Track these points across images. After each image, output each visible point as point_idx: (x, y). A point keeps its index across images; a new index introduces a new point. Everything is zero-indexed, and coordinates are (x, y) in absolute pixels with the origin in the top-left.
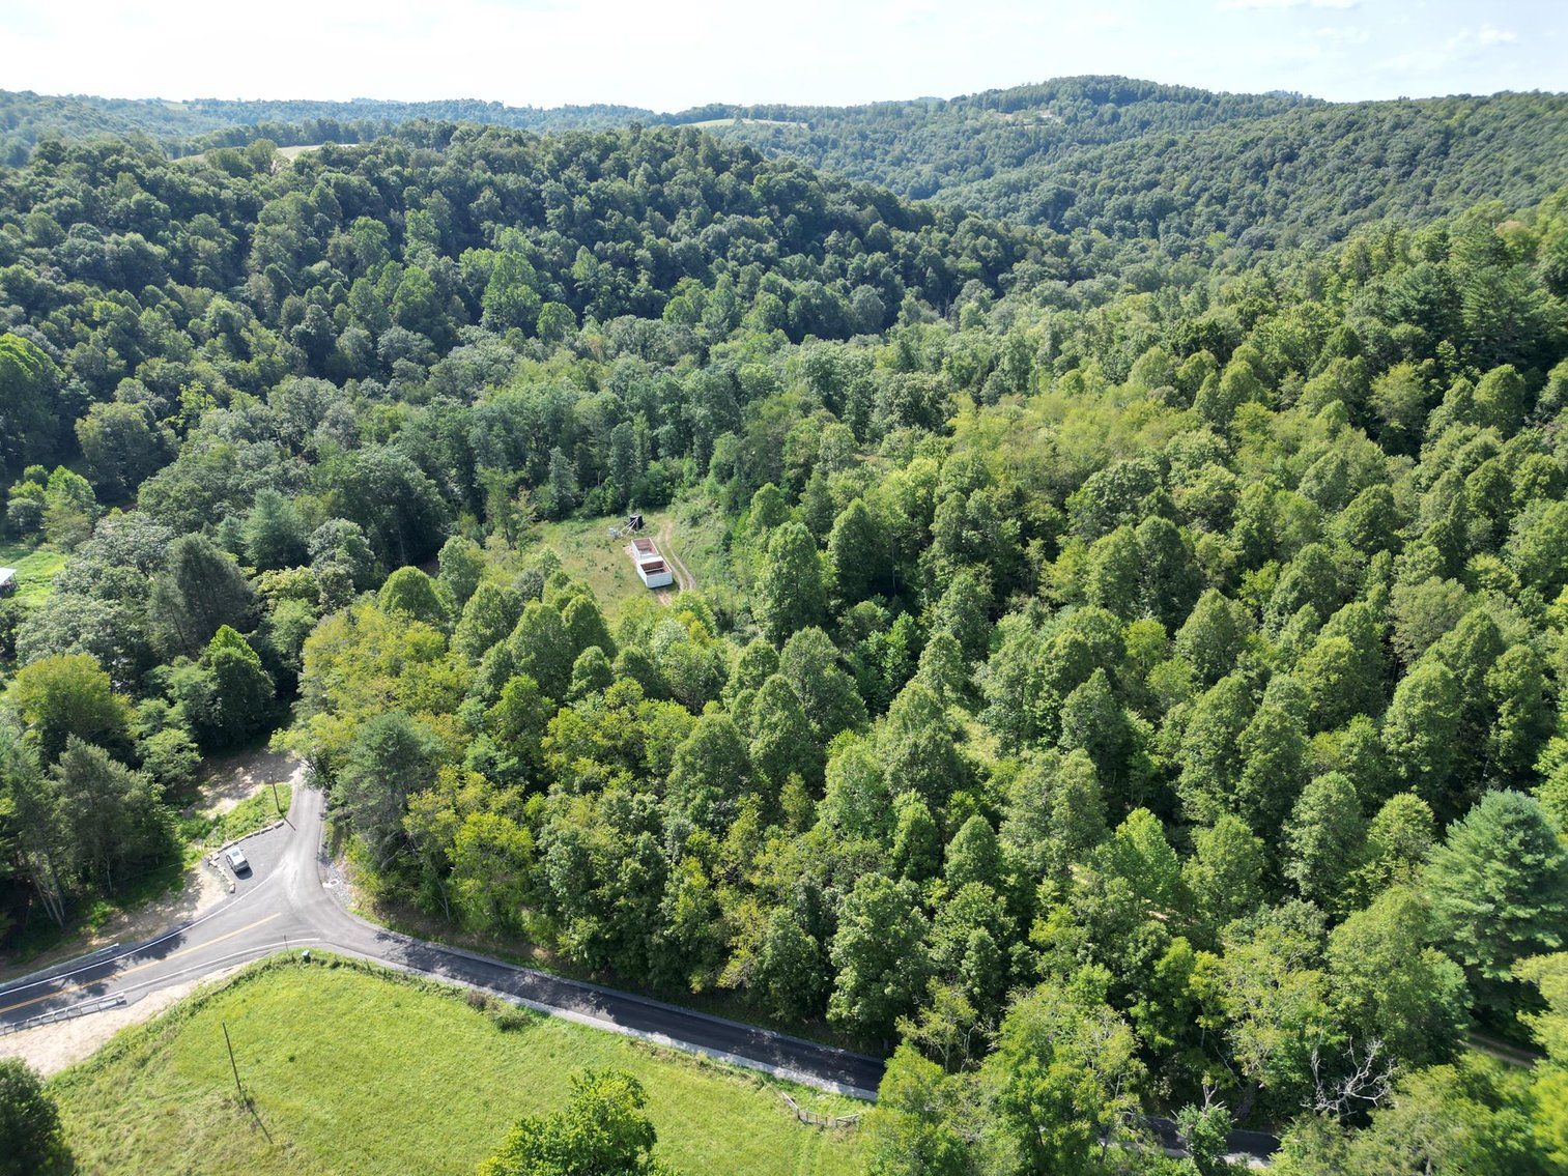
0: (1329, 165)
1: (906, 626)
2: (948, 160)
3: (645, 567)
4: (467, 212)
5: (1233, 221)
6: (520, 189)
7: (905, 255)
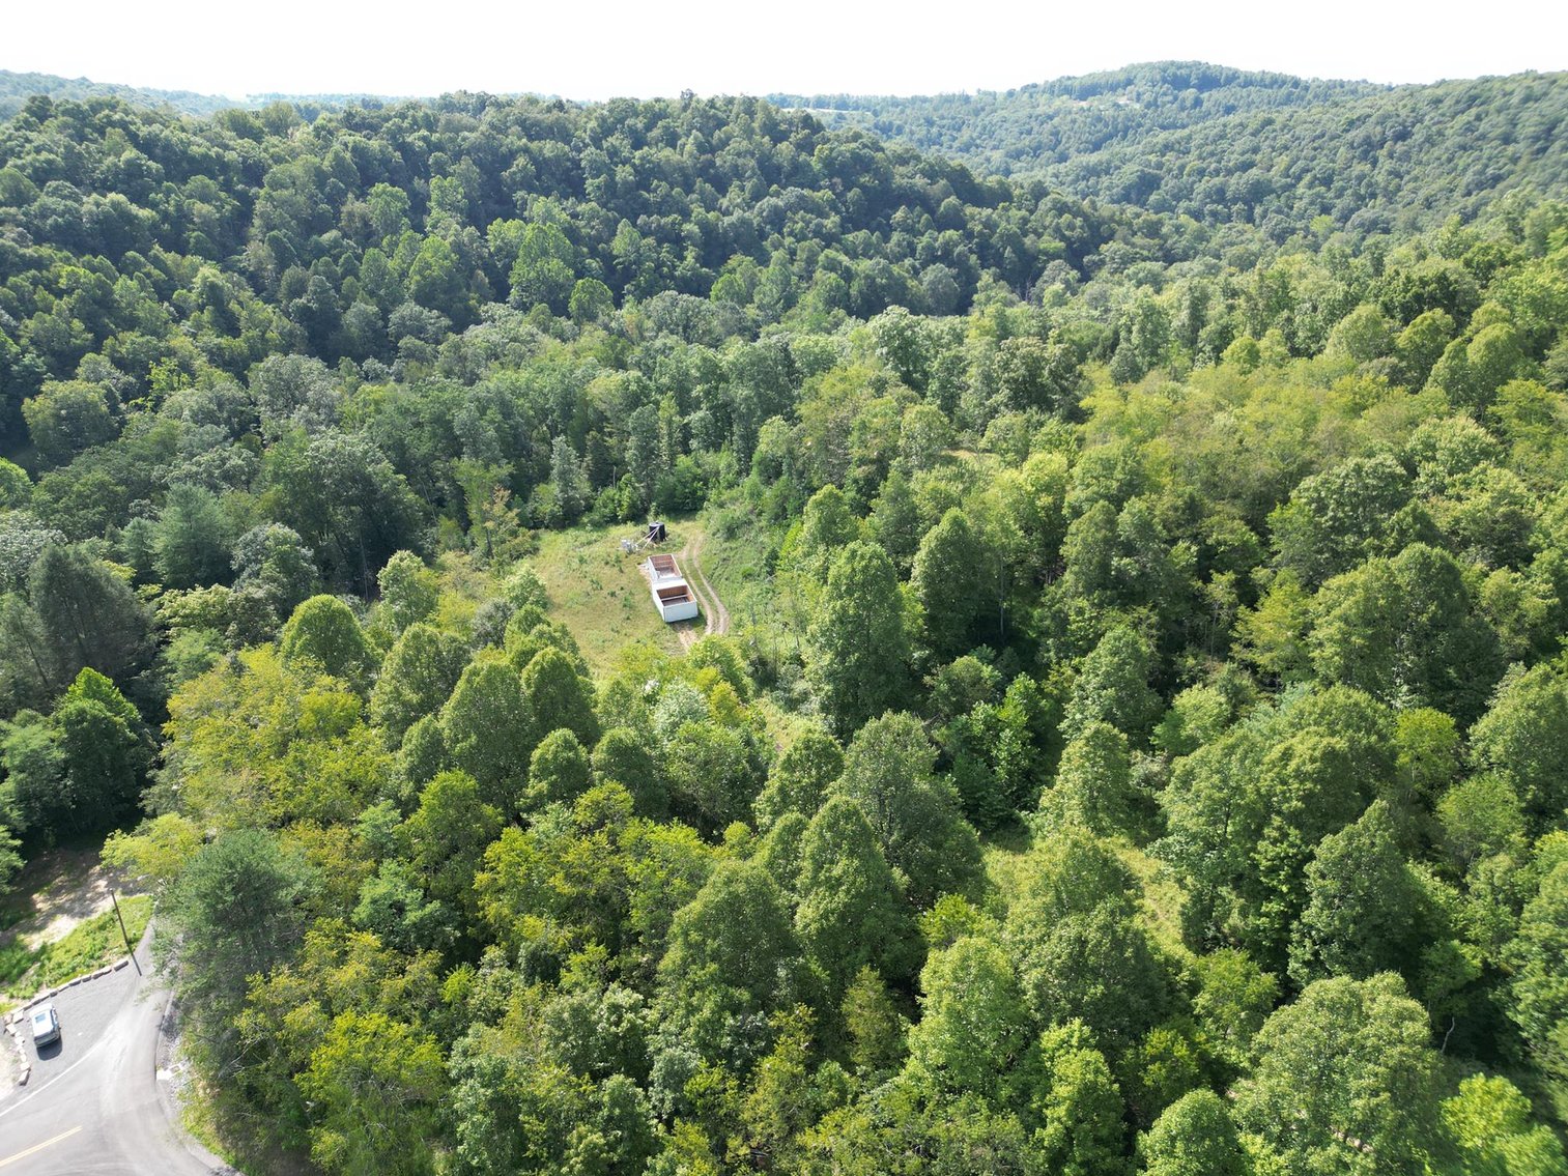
0: (1448, 143)
1: (1026, 695)
2: (1020, 146)
3: (663, 594)
4: (500, 182)
5: (1340, 204)
6: (557, 157)
7: (981, 234)
